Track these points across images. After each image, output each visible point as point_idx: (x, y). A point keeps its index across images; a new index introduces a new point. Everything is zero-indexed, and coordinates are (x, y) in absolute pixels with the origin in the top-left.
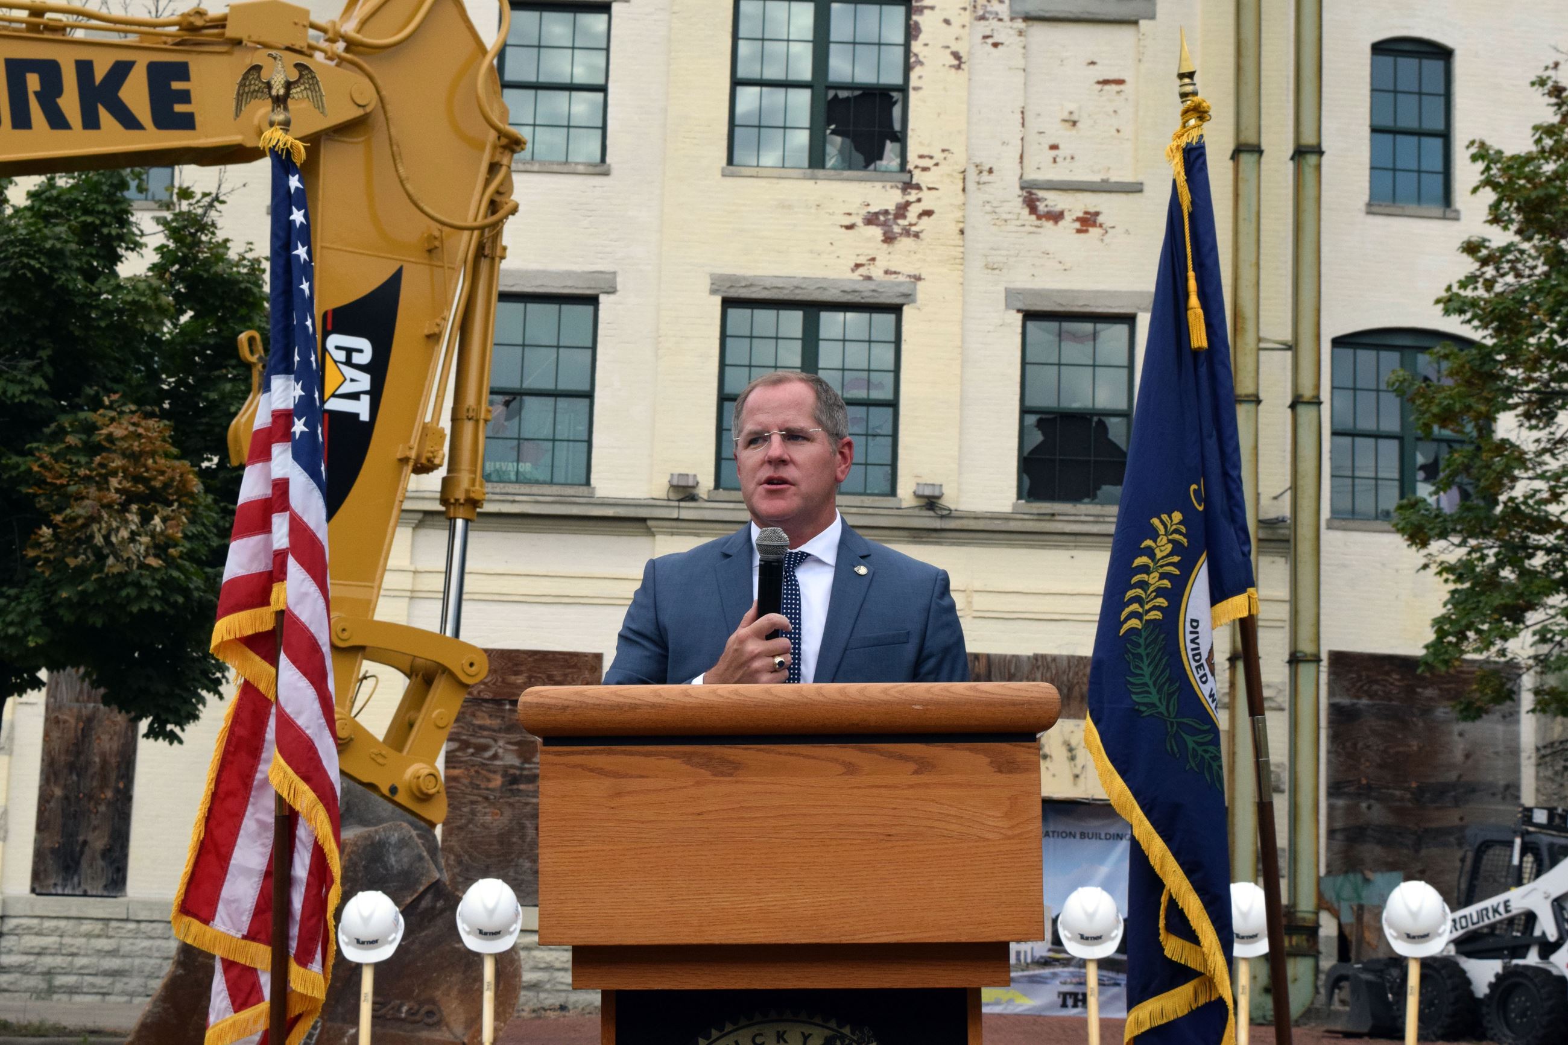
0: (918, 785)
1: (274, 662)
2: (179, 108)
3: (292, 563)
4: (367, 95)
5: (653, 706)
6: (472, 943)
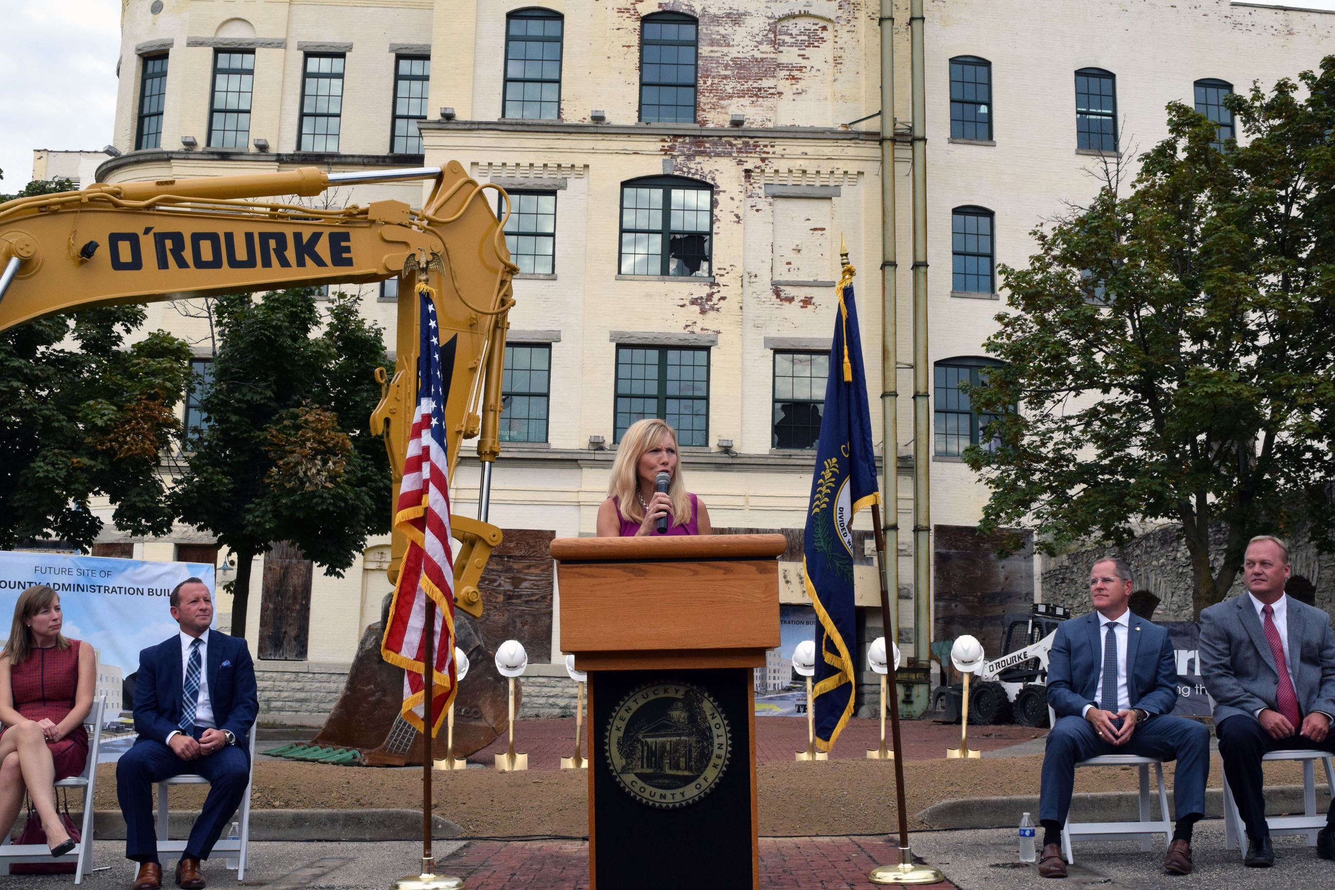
0: (725, 580)
1: (424, 532)
2: (345, 255)
3: (431, 485)
4: (439, 248)
5: (609, 546)
6: (503, 672)
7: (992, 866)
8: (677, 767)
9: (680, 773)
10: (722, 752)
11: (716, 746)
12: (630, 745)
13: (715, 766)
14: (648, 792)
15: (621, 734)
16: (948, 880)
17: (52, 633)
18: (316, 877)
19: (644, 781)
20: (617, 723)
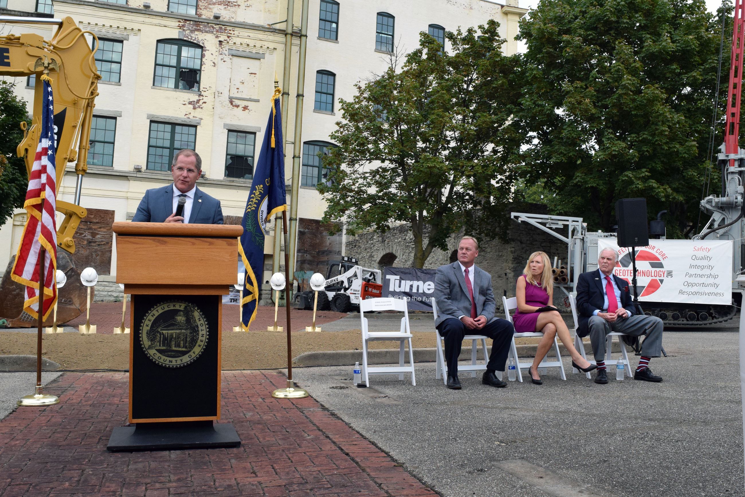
0: (209, 248)
1: (41, 211)
2: (6, 60)
3: (47, 187)
6: (84, 283)
7: (331, 388)
8: (179, 346)
9: (180, 349)
10: (204, 339)
11: (200, 335)
12: (153, 334)
13: (199, 346)
14: (162, 359)
15: (149, 328)
16: (310, 396)
19: (161, 354)
20: (147, 322)
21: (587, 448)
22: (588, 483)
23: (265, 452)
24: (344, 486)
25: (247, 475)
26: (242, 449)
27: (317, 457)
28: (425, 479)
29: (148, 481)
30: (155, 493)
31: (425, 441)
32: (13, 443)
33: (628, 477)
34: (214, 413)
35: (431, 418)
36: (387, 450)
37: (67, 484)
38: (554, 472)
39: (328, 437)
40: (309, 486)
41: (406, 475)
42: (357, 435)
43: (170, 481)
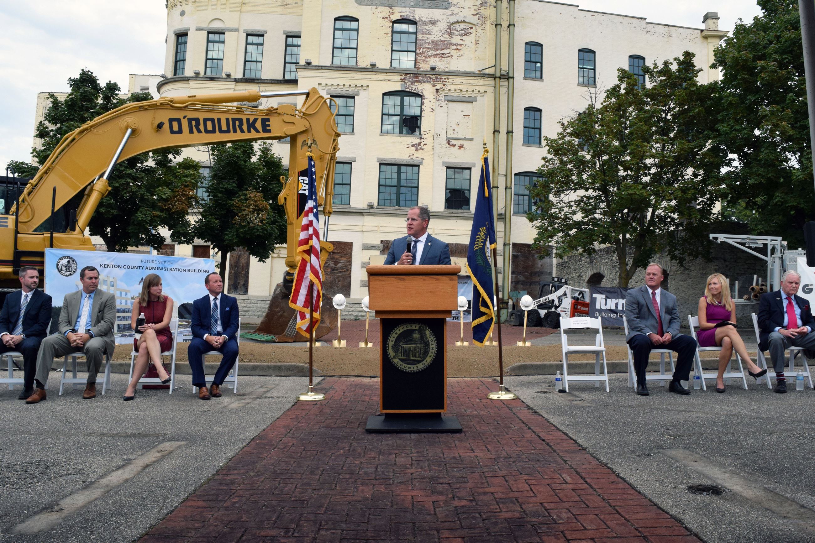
0: (436, 283)
1: (310, 256)
2: (268, 128)
3: (313, 236)
4: (307, 125)
6: (336, 307)
7: (536, 392)
8: (415, 356)
9: (416, 359)
10: (433, 351)
11: (431, 348)
12: (397, 348)
13: (430, 356)
14: (403, 366)
15: (393, 343)
16: (519, 398)
17: (158, 295)
18: (265, 392)
19: (402, 362)
20: (392, 339)
21: (744, 443)
22: (733, 466)
23: (481, 437)
24: (538, 460)
25: (467, 451)
26: (463, 434)
27: (520, 441)
28: (602, 459)
29: (397, 452)
30: (402, 459)
31: (608, 433)
32: (300, 425)
33: (769, 464)
34: (442, 407)
35: (616, 417)
36: (575, 439)
37: (342, 451)
38: (707, 458)
39: (530, 428)
40: (512, 460)
41: (587, 456)
42: (554, 428)
43: (412, 453)
